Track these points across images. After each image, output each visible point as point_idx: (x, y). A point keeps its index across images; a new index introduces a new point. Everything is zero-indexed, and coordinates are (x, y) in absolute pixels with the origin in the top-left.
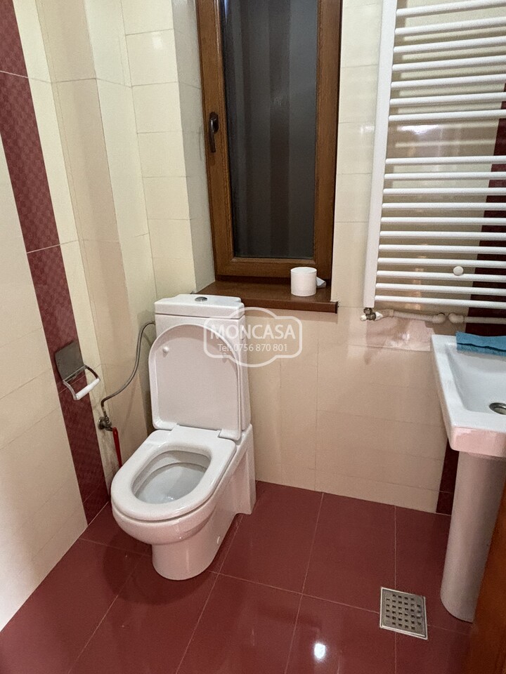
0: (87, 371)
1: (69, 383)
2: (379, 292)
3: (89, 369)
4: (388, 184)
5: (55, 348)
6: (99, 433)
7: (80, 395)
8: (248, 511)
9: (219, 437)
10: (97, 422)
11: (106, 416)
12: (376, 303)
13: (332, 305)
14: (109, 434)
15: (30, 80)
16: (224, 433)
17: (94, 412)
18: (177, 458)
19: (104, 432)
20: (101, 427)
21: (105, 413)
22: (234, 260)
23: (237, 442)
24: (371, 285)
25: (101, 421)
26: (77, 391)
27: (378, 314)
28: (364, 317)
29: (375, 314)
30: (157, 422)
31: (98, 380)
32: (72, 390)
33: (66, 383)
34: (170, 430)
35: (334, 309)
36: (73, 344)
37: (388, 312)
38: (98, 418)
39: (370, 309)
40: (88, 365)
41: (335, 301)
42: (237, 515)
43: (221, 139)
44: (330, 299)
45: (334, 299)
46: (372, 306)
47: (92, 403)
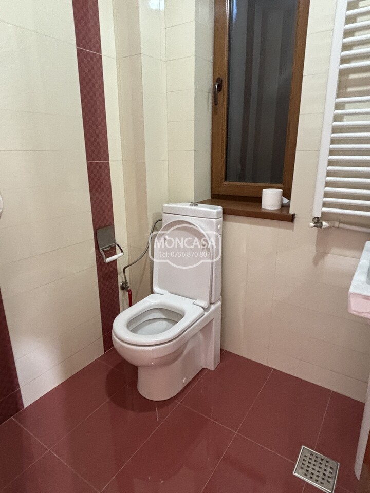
0: (117, 247)
1: (103, 251)
2: (325, 205)
3: (118, 245)
4: (337, 118)
5: (97, 227)
6: (121, 292)
7: (108, 260)
8: (212, 368)
9: (194, 304)
10: (120, 284)
11: (126, 281)
12: (323, 213)
13: (290, 216)
14: (127, 293)
15: (102, 56)
16: (197, 302)
17: (119, 276)
18: (164, 314)
19: (124, 292)
20: (123, 288)
21: (125, 278)
22: (225, 183)
23: (205, 309)
24: (320, 199)
25: (123, 284)
26: (107, 257)
27: (324, 223)
28: (312, 224)
29: (322, 223)
30: (156, 289)
31: (122, 253)
32: (104, 256)
33: (101, 251)
34: (163, 295)
35: (292, 219)
36: (109, 227)
37: (334, 223)
38: (121, 281)
39: (318, 218)
40: (118, 244)
41: (292, 213)
42: (204, 369)
43: (223, 97)
44: (289, 212)
45: (291, 212)
46: (319, 216)
47: (118, 270)
